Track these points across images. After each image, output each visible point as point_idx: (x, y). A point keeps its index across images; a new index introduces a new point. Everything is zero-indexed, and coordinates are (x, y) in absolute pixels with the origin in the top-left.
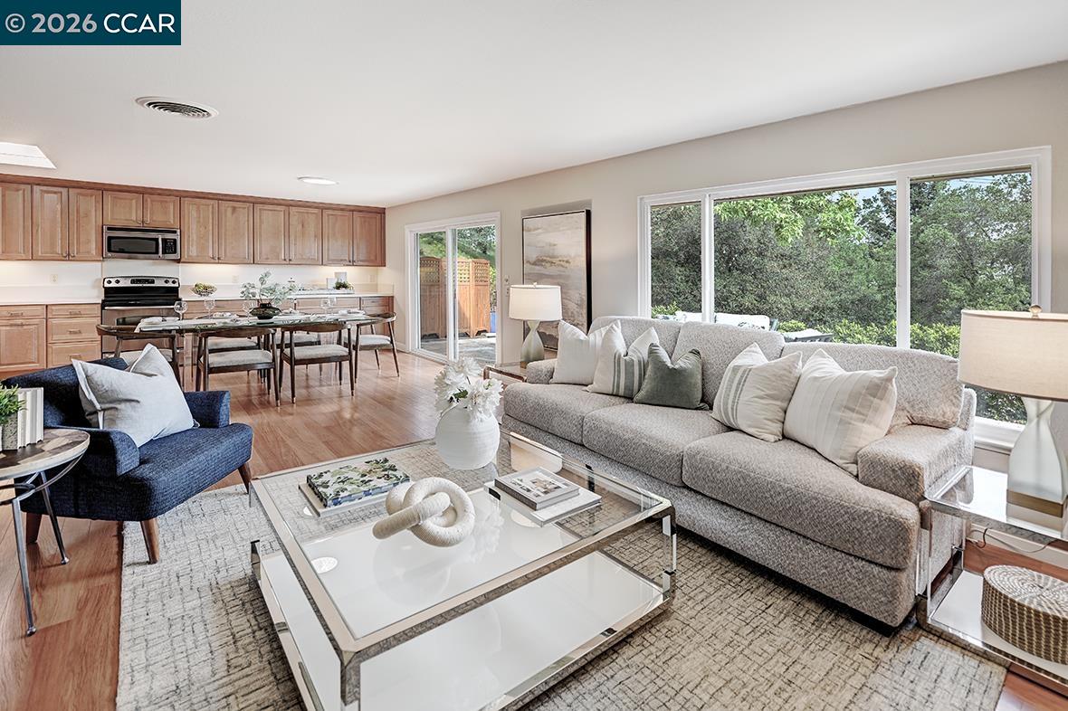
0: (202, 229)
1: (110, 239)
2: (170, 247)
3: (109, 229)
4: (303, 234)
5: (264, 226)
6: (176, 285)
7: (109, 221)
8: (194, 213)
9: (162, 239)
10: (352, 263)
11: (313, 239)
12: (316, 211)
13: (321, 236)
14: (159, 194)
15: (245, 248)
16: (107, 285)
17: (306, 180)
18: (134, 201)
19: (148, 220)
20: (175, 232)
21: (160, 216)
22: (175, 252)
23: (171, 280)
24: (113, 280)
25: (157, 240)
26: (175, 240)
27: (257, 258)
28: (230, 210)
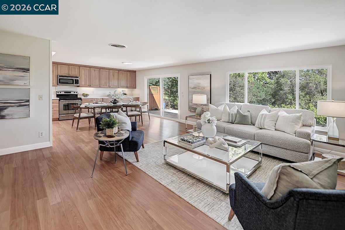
0: (85, 76)
1: (60, 79)
2: (77, 82)
3: (60, 76)
4: (114, 78)
5: (103, 76)
6: (77, 94)
7: (60, 74)
8: (83, 72)
9: (75, 80)
10: (127, 87)
11: (116, 80)
12: (117, 71)
13: (118, 79)
14: (74, 66)
15: (97, 83)
16: (57, 94)
17: (124, 63)
18: (66, 68)
19: (70, 73)
20: (78, 77)
21: (74, 72)
22: (78, 84)
23: (76, 92)
24: (59, 92)
25: (73, 80)
26: (78, 80)
27: (101, 86)
28: (93, 71)
